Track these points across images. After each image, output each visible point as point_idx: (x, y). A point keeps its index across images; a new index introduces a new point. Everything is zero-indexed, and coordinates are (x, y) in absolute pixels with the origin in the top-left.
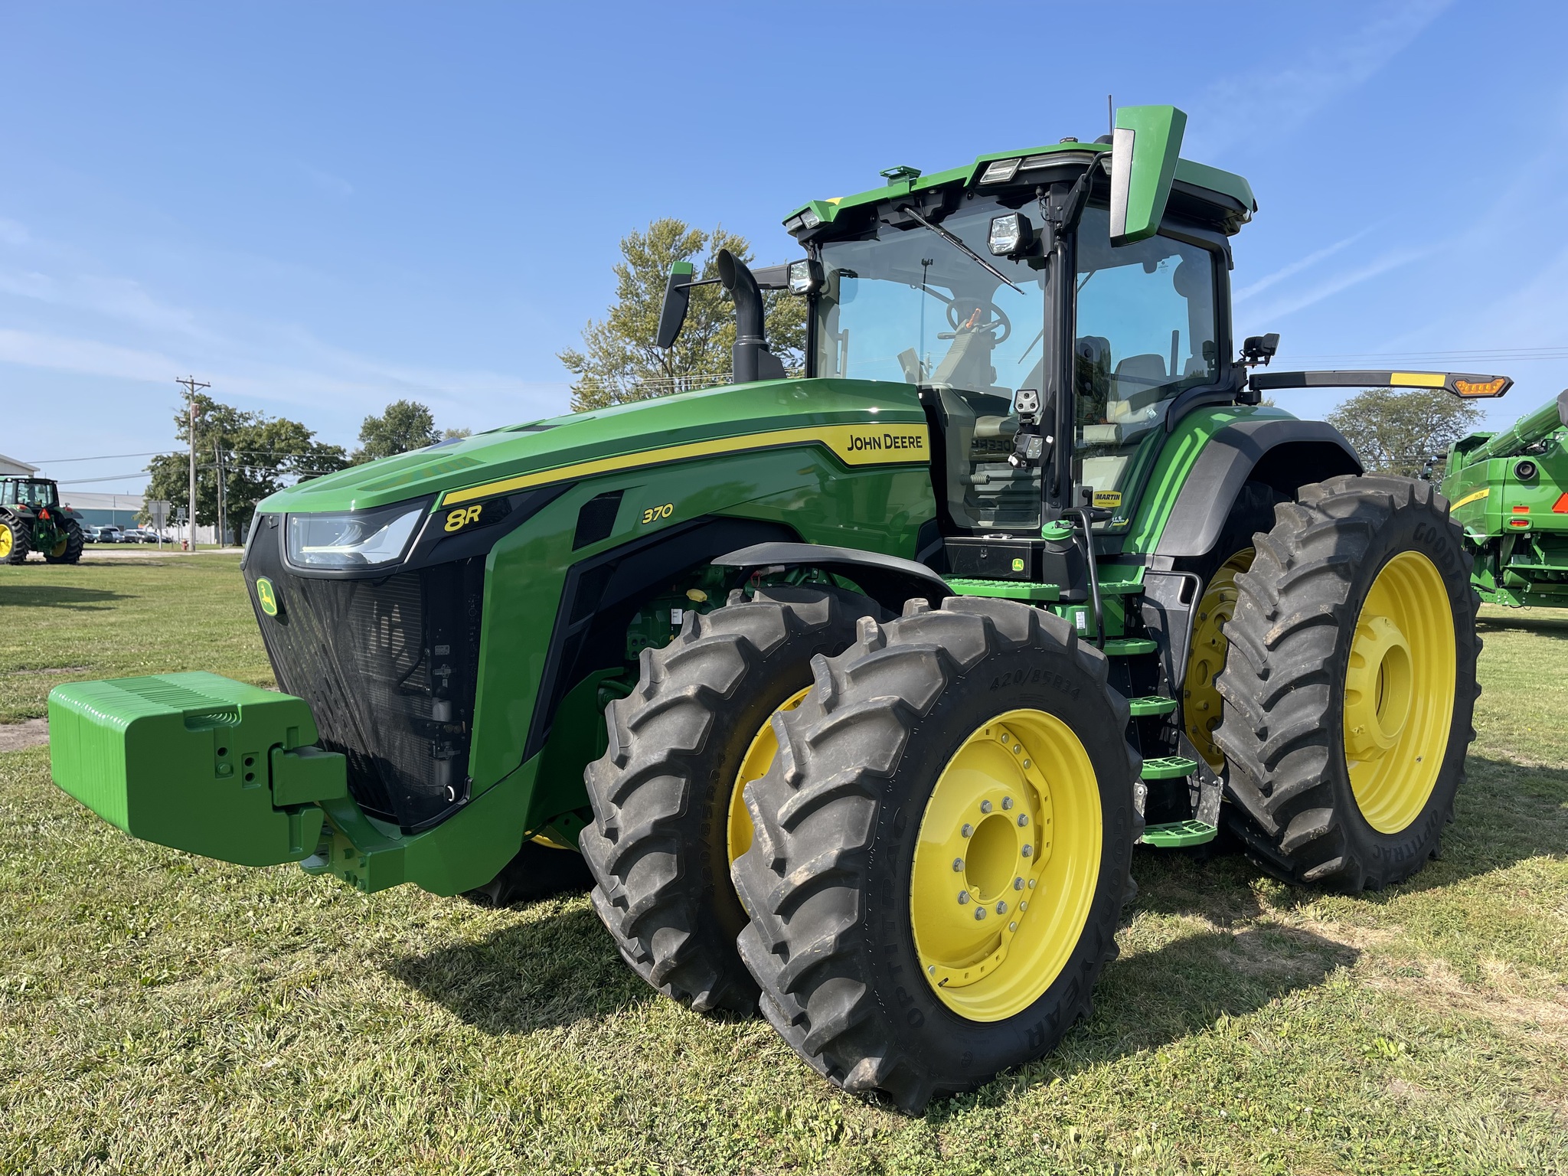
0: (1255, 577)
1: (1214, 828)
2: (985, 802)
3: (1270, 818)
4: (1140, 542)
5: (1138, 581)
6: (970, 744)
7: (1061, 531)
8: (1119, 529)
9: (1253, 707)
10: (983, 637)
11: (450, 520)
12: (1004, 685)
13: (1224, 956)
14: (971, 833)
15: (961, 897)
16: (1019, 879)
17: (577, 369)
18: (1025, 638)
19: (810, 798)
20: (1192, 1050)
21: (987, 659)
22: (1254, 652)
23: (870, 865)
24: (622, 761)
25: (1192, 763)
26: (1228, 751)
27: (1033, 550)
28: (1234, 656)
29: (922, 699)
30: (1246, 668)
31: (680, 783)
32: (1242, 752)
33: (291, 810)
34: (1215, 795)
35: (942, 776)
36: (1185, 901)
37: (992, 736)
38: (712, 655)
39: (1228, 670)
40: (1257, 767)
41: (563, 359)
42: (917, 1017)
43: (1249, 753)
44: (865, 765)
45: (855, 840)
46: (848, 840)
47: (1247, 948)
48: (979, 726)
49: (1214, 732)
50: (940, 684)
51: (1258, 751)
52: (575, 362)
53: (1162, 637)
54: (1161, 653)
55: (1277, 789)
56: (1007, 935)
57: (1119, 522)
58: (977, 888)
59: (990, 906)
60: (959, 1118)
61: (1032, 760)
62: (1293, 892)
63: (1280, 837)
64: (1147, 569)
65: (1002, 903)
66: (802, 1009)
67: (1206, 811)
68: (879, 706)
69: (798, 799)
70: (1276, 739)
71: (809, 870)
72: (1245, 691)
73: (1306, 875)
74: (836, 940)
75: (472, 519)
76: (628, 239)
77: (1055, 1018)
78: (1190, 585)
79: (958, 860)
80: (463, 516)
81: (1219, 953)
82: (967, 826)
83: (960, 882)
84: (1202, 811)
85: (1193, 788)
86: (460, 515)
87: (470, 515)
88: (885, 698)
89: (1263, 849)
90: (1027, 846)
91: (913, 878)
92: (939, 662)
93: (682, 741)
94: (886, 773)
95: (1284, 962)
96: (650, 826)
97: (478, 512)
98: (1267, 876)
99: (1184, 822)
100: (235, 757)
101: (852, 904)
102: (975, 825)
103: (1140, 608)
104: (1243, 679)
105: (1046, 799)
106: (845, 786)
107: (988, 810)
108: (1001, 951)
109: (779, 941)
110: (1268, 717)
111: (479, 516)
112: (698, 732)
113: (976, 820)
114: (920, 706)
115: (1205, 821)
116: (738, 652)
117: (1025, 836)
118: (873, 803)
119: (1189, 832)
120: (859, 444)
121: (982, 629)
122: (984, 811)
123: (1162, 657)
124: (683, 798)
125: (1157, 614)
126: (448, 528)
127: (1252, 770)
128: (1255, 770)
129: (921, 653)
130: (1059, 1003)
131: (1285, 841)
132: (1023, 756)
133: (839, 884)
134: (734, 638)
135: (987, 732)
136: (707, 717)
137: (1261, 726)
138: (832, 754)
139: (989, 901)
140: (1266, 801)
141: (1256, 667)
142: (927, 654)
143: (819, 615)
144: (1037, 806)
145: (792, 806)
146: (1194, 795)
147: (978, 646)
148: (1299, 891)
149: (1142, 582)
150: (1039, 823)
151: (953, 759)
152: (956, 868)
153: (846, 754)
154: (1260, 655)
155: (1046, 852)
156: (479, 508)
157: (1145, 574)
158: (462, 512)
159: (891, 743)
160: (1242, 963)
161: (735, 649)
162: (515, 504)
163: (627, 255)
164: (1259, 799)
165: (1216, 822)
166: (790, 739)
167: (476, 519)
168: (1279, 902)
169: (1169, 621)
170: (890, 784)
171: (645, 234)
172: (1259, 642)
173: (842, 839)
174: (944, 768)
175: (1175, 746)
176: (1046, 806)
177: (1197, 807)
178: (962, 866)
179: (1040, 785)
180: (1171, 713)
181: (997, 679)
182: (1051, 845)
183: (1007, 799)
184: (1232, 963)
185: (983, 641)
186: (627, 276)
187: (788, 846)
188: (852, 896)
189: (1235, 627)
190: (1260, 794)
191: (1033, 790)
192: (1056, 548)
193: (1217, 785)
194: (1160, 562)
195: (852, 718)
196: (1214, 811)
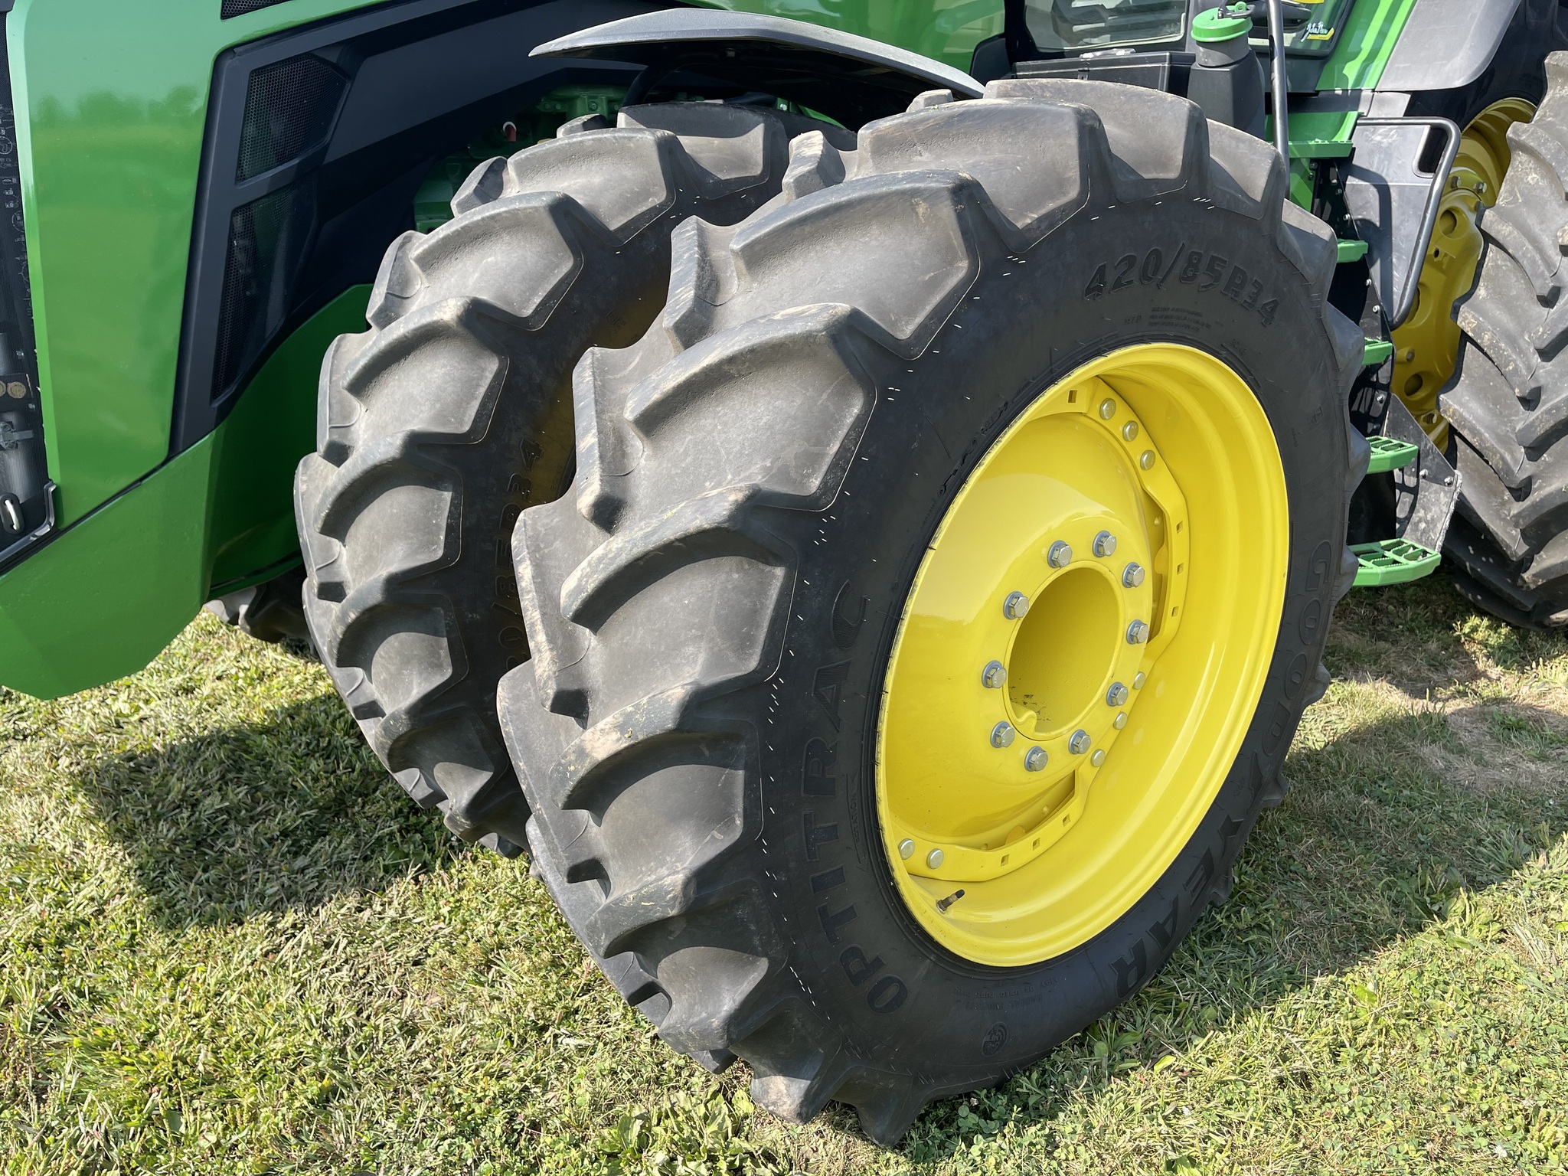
0: (1548, 127)
1: (1435, 555)
2: (1058, 545)
3: (1516, 533)
4: (1351, 70)
5: (1342, 137)
6: (1030, 424)
7: (1229, 22)
8: (1315, 47)
9: (1521, 352)
10: (1075, 163)
12: (1118, 284)
13: (1434, 755)
14: (1023, 610)
15: (997, 736)
16: (1117, 687)
18: (1173, 174)
19: (623, 559)
20: (1414, 973)
21: (1081, 219)
22: (1538, 257)
23: (771, 716)
24: (338, 454)
25: (1410, 447)
26: (1464, 427)
27: (1172, 70)
28: (1497, 267)
29: (911, 312)
30: (1516, 286)
31: (441, 500)
32: (1487, 428)
34: (1443, 498)
35: (960, 499)
36: (1357, 655)
37: (1081, 405)
38: (506, 238)
39: (1481, 292)
40: (1512, 453)
42: (892, 992)
43: (1502, 430)
44: (758, 480)
45: (733, 660)
46: (716, 660)
47: (1465, 738)
48: (1053, 381)
49: (1442, 397)
50: (961, 274)
51: (1519, 427)
53: (1378, 236)
54: (1373, 264)
55: (1540, 488)
56: (1086, 773)
57: (1318, 33)
58: (1032, 713)
59: (1056, 742)
60: (975, 1151)
61: (1158, 450)
62: (1523, 639)
63: (1525, 563)
64: (1360, 116)
65: (1080, 734)
66: (648, 978)
67: (1423, 525)
68: (798, 328)
69: (600, 560)
70: (1557, 407)
71: (621, 728)
72: (1510, 325)
73: (1553, 617)
74: (686, 885)
77: (1168, 928)
78: (1436, 141)
79: (994, 666)
81: (1426, 751)
82: (1015, 596)
83: (996, 705)
84: (1416, 525)
85: (1404, 488)
88: (814, 308)
89: (1494, 579)
90: (1138, 623)
91: (883, 727)
92: (960, 217)
93: (440, 417)
94: (813, 500)
95: (1533, 767)
96: (379, 585)
98: (1481, 614)
99: (1383, 543)
101: (729, 801)
102: (1032, 591)
103: (1342, 185)
104: (1509, 305)
105: (1178, 527)
106: (702, 534)
107: (1062, 562)
108: (1073, 808)
109: (583, 859)
110: (1545, 371)
112: (473, 397)
113: (1036, 582)
114: (906, 331)
115: (1420, 542)
116: (555, 231)
117: (1135, 605)
118: (779, 572)
119: (1395, 562)
121: (1073, 141)
122: (1053, 563)
123: (1376, 271)
124: (450, 529)
125: (1373, 195)
127: (1503, 458)
128: (1508, 457)
129: (915, 193)
130: (1176, 899)
131: (1535, 568)
132: (1140, 446)
133: (697, 758)
134: (546, 200)
135: (1072, 397)
136: (491, 366)
137: (1534, 385)
138: (686, 453)
139: (1053, 733)
140: (1517, 508)
141: (1538, 283)
142: (931, 196)
143: (743, 161)
144: (1159, 539)
145: (588, 576)
146: (1404, 501)
147: (1061, 184)
148: (1534, 639)
149: (1350, 138)
150: (1159, 571)
151: (988, 459)
152: (987, 681)
153: (717, 452)
154: (1548, 263)
155: (1169, 625)
157: (1356, 124)
159: (827, 425)
160: (1465, 770)
161: (549, 224)
164: (1503, 503)
165: (1440, 543)
166: (599, 414)
168: (1504, 656)
169: (1394, 205)
170: (823, 526)
172: (1547, 241)
173: (702, 658)
174: (963, 481)
175: (1380, 420)
176: (1177, 541)
177: (1408, 518)
178: (1002, 677)
179: (1170, 501)
180: (1380, 366)
181: (1102, 269)
182: (1179, 611)
183: (1104, 535)
184: (1447, 769)
185: (1074, 173)
187: (592, 660)
188: (729, 783)
189: (1505, 216)
190: (1507, 495)
191: (1154, 509)
192: (1216, 58)
193: (1450, 484)
194: (1383, 103)
195: (731, 360)
196: (1439, 526)
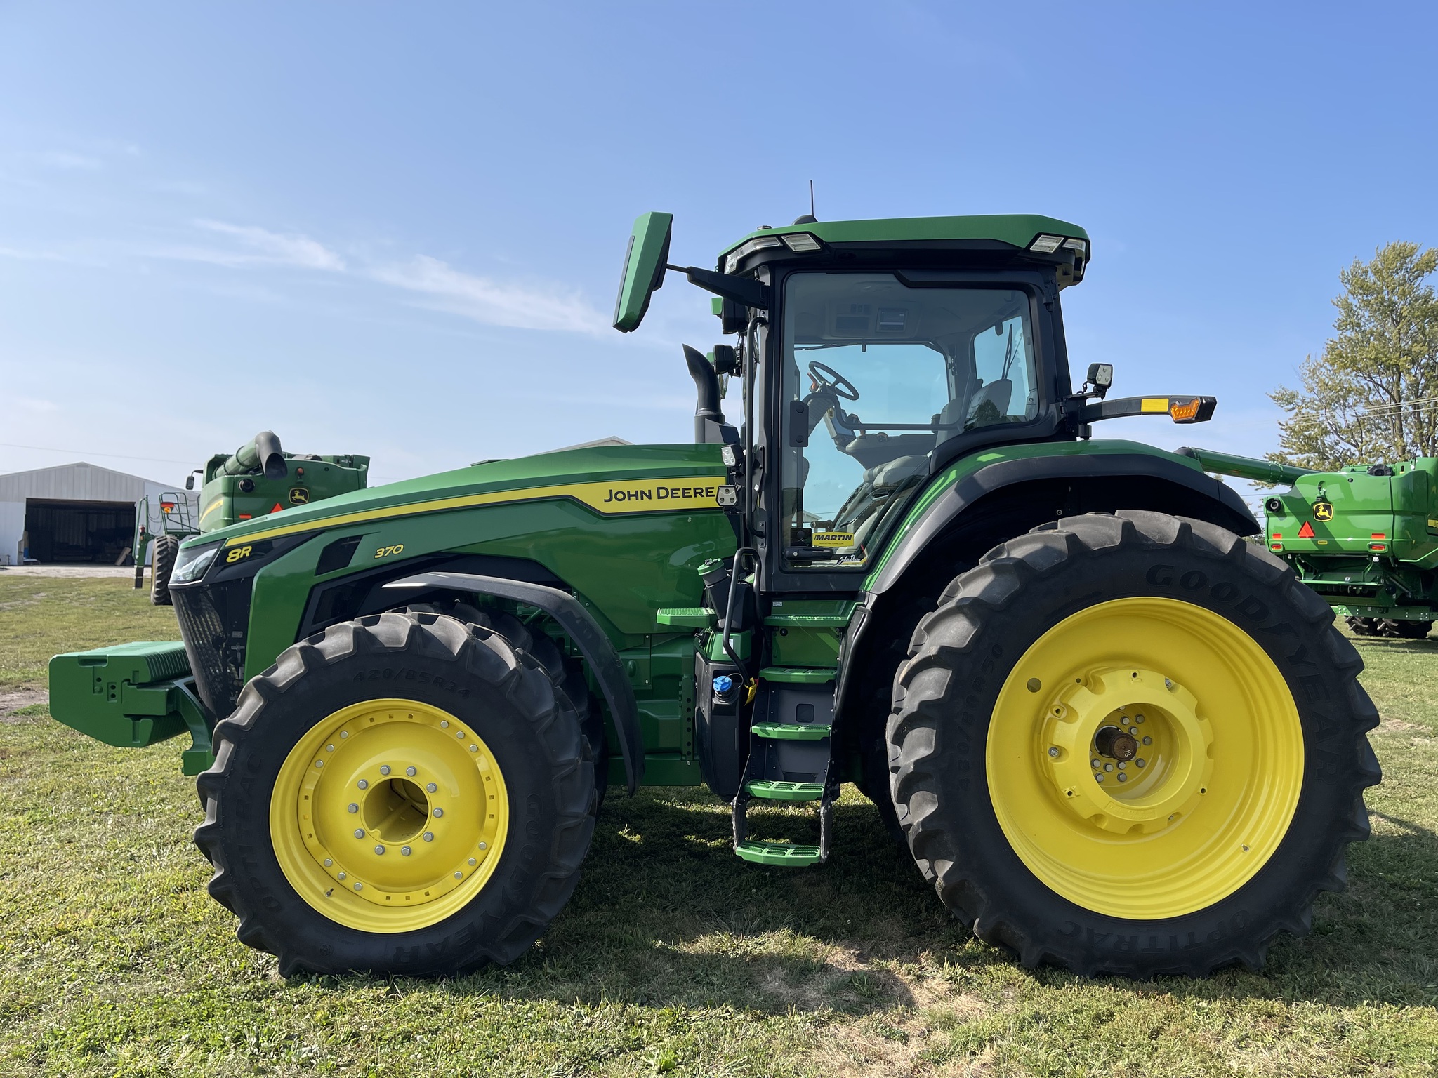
2: (385, 767)
4: (868, 580)
5: (848, 616)
11: (231, 555)
12: (371, 678)
14: (368, 787)
15: (356, 833)
16: (429, 834)
17: (1290, 407)
21: (352, 658)
23: (225, 787)
29: (284, 680)
33: (137, 718)
41: (1274, 398)
52: (1287, 399)
58: (377, 830)
59: (394, 846)
64: (859, 605)
65: (407, 848)
75: (245, 555)
76: (1348, 269)
79: (354, 805)
80: (239, 553)
82: (364, 781)
83: (357, 821)
86: (237, 552)
87: (243, 552)
97: (249, 551)
100: (104, 684)
102: (373, 782)
111: (250, 553)
113: (378, 779)
120: (620, 496)
122: (383, 773)
126: (229, 560)
139: (393, 842)
149: (851, 617)
152: (352, 810)
155: (490, 822)
156: (250, 548)
157: (855, 609)
158: (239, 550)
162: (275, 545)
163: (1347, 285)
167: (248, 555)
171: (1369, 259)
176: (488, 785)
178: (361, 811)
179: (483, 767)
183: (412, 768)
186: (1348, 307)
194: (869, 599)
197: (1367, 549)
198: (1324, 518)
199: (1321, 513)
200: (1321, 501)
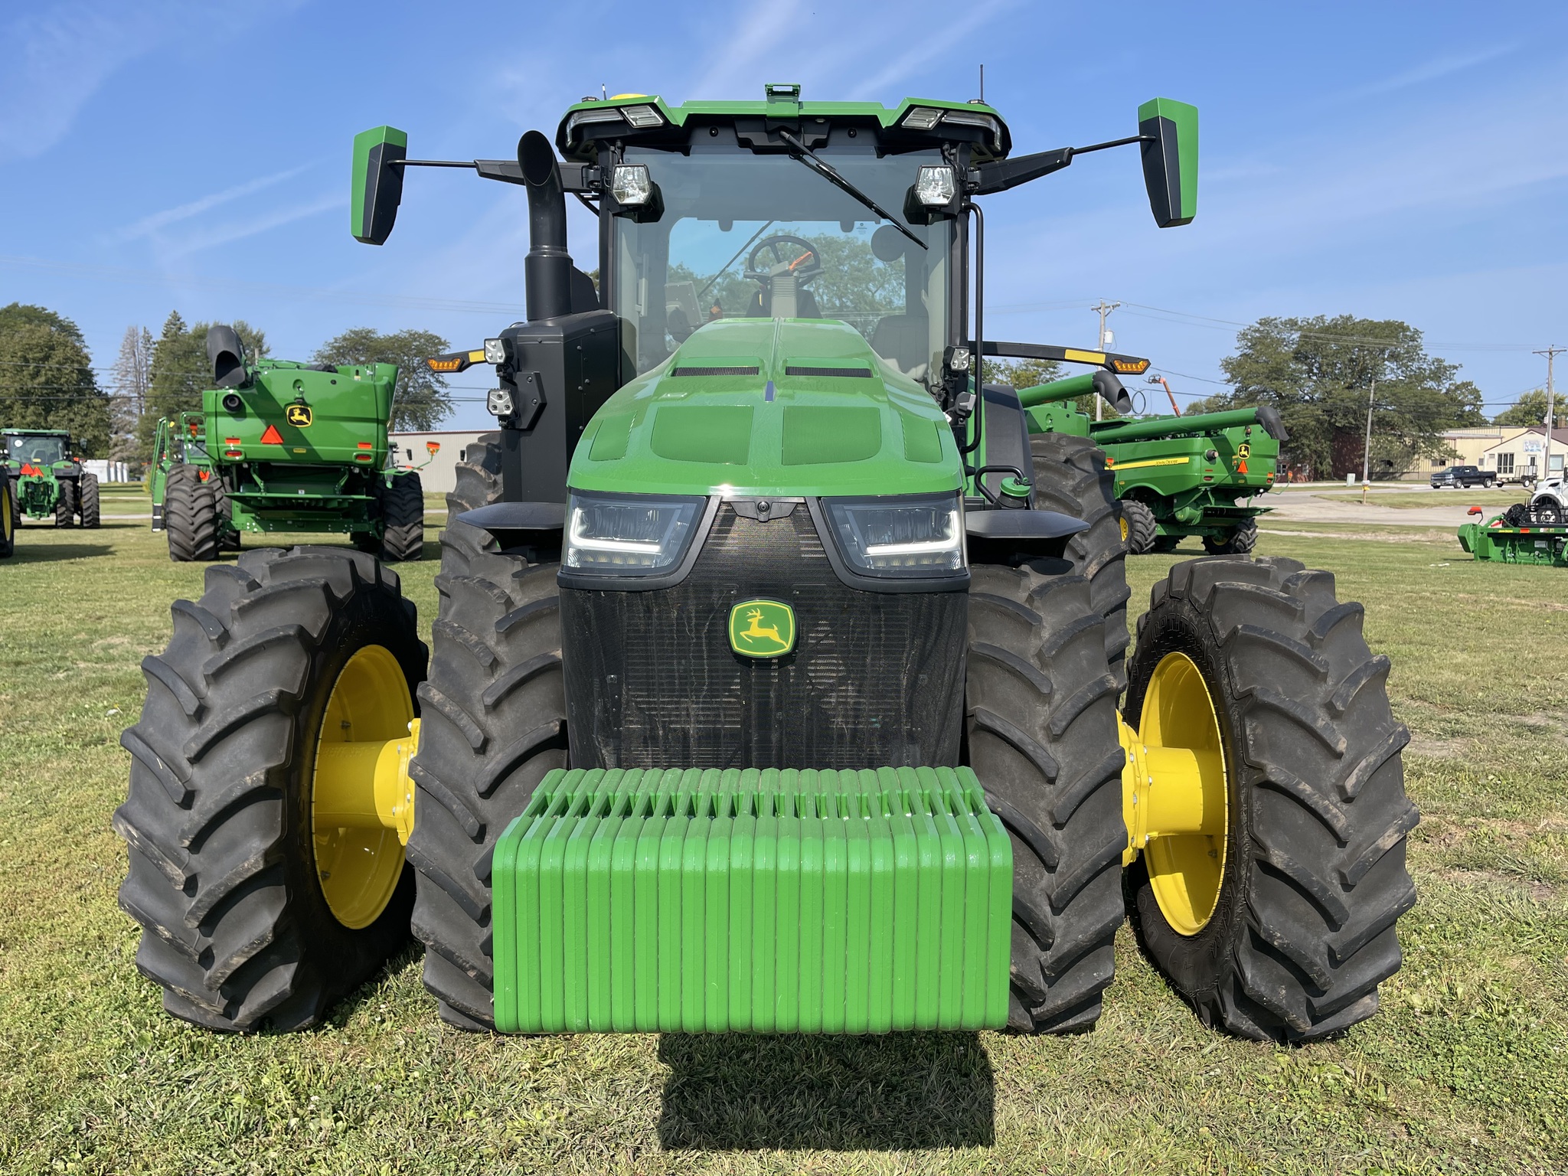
197: (353, 459)
198: (301, 422)
199: (297, 417)
200: (299, 403)
